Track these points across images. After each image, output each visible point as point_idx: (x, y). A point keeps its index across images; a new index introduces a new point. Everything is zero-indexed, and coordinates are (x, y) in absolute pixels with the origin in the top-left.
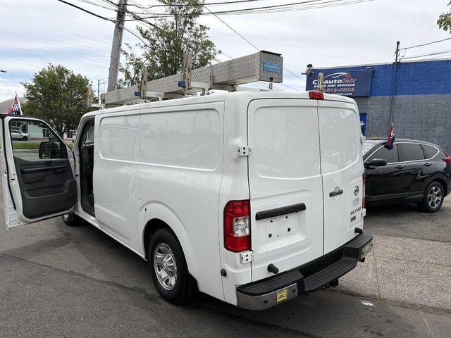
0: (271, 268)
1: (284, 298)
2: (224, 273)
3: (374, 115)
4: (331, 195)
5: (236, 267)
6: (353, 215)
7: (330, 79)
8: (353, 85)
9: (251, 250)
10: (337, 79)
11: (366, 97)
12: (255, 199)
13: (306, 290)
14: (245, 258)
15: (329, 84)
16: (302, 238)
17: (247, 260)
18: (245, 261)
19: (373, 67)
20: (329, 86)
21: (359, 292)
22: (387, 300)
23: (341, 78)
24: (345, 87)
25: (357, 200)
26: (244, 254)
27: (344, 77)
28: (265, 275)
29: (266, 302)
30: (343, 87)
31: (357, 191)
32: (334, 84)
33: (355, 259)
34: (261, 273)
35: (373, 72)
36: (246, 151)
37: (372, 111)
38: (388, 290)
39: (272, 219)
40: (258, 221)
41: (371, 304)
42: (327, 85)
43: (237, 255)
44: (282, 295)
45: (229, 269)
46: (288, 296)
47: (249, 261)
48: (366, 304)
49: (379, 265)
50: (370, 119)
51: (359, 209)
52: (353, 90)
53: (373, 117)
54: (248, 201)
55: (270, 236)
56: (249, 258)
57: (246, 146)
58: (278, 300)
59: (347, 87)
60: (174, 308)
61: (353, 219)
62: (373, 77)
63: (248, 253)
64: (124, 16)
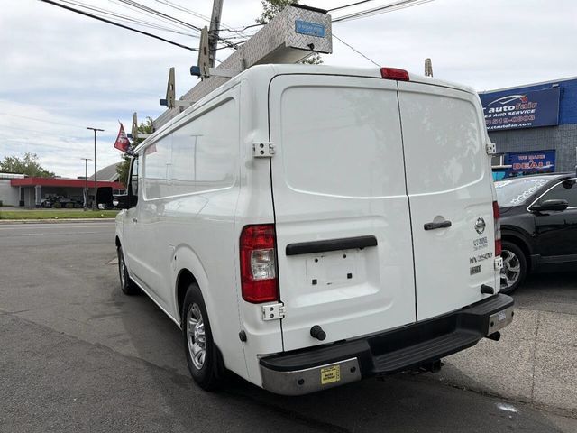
0: (317, 333)
1: (334, 380)
2: (243, 337)
3: (567, 153)
4: (427, 227)
5: (256, 326)
6: (475, 264)
7: (498, 105)
8: (533, 111)
9: (280, 302)
10: (508, 105)
11: (553, 126)
12: (283, 224)
13: (377, 370)
14: (268, 313)
15: (495, 112)
16: (374, 291)
17: (272, 316)
18: (268, 317)
19: (561, 84)
20: (496, 115)
21: (499, 391)
22: (544, 406)
23: (514, 102)
24: (520, 115)
25: (483, 240)
26: (267, 306)
27: (518, 101)
28: (307, 342)
29: (301, 382)
30: (517, 116)
31: (481, 226)
32: (503, 111)
33: (477, 333)
34: (298, 339)
35: (563, 91)
36: (266, 149)
37: (564, 147)
38: (550, 391)
39: (318, 256)
40: (290, 258)
41: (513, 410)
42: (493, 114)
43: (257, 307)
44: (330, 375)
45: (250, 331)
46: (342, 376)
47: (277, 316)
48: (505, 409)
49: (540, 353)
50: (562, 158)
51: (489, 255)
52: (532, 118)
53: (565, 155)
54: (273, 226)
55: (315, 282)
56: (276, 312)
57: (265, 142)
58: (323, 382)
59: (523, 115)
60: (204, 394)
61: (476, 270)
62: (562, 97)
63: (275, 305)
64: (216, 44)
